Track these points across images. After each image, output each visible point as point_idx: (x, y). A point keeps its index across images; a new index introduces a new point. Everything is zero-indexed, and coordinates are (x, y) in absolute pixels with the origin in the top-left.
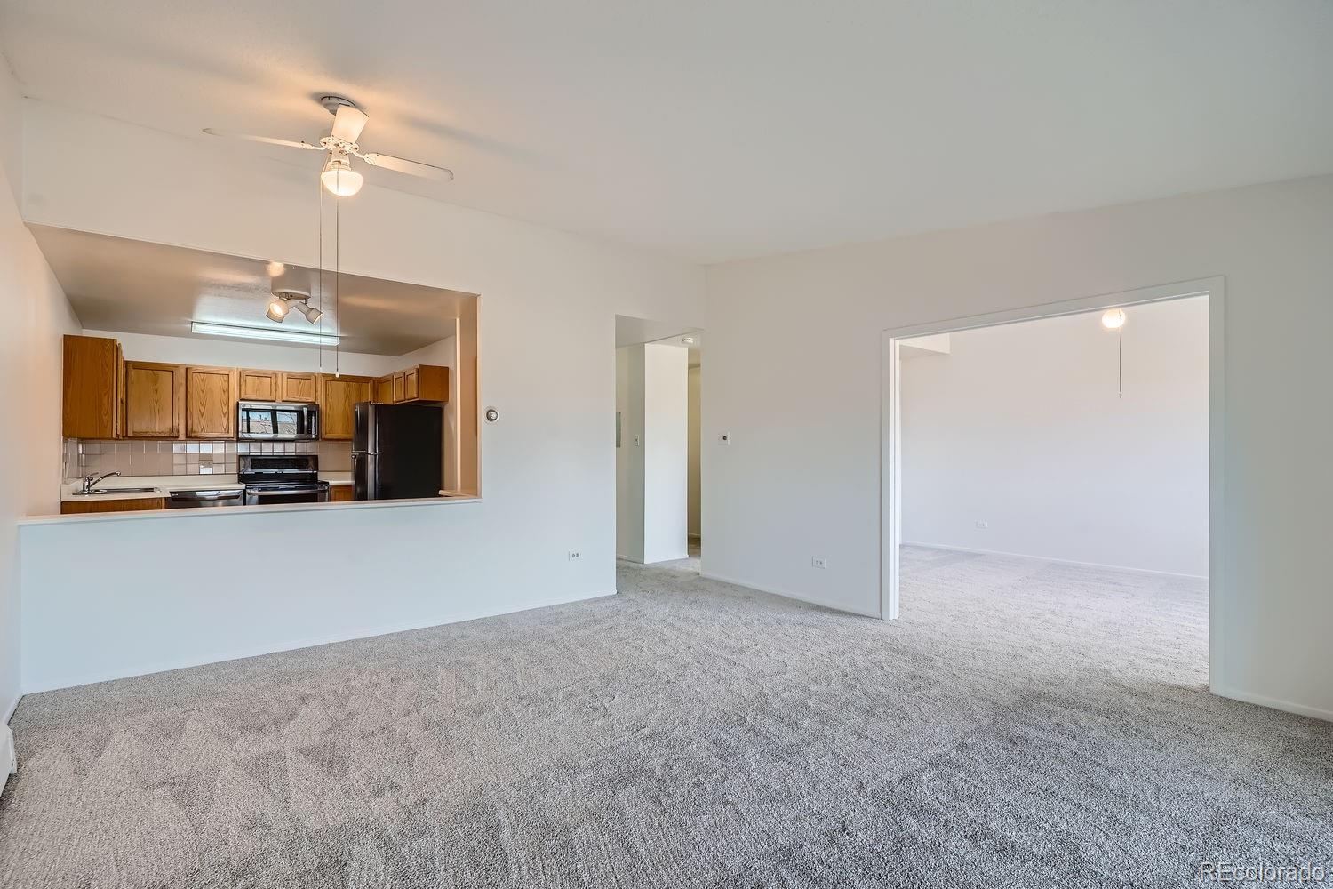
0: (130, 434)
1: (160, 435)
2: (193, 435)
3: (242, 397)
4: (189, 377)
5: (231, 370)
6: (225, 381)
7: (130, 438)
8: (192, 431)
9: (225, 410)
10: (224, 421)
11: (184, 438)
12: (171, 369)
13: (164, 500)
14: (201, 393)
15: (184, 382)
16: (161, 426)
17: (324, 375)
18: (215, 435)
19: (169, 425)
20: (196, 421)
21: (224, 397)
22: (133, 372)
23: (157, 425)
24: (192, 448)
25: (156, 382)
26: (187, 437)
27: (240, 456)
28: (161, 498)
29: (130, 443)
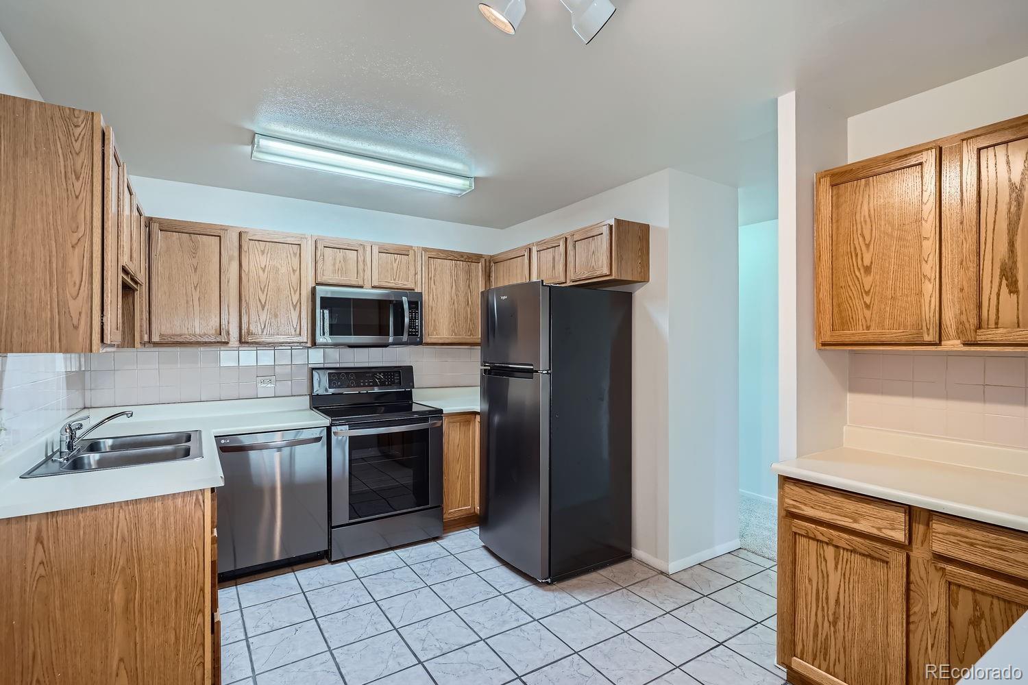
0: (156, 338)
1: (200, 339)
2: (250, 339)
3: (319, 280)
4: (245, 247)
5: (303, 237)
6: (295, 254)
7: (156, 344)
8: (249, 333)
9: (295, 299)
10: (295, 315)
11: (237, 344)
12: (217, 233)
13: (208, 495)
14: (261, 272)
15: (236, 254)
16: (202, 326)
17: (425, 250)
18: (281, 339)
19: (214, 322)
20: (254, 317)
21: (295, 278)
22: (159, 236)
23: (197, 324)
24: (248, 357)
25: (194, 252)
26: (240, 341)
27: (313, 369)
28: (203, 491)
29: (154, 353)
